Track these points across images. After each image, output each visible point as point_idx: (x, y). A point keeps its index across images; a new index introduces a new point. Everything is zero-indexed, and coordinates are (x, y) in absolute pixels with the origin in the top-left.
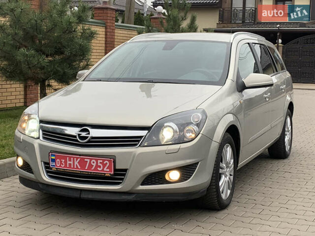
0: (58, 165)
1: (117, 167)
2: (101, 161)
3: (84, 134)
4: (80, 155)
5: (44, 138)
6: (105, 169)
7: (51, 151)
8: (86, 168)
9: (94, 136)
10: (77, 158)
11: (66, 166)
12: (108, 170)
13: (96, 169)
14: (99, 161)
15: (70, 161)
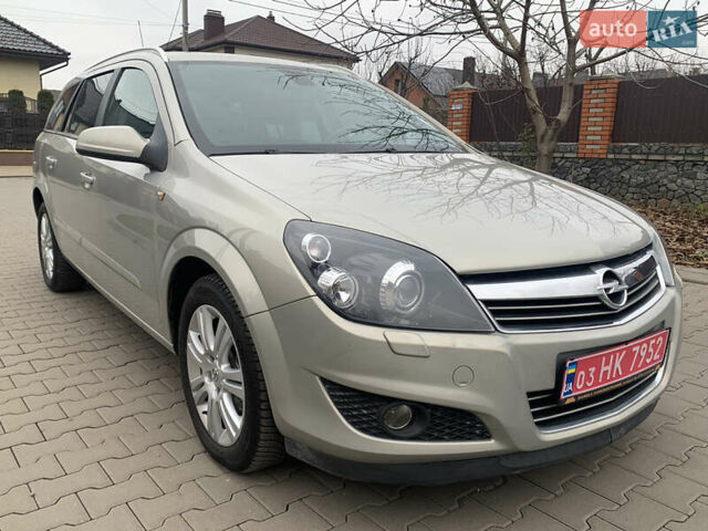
0: (580, 386)
2: (653, 342)
3: (614, 286)
4: (626, 343)
6: (655, 357)
11: (595, 382)
12: (659, 356)
13: (644, 363)
15: (607, 363)
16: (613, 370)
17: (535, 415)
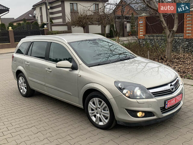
0: (168, 106)
2: (180, 96)
3: (172, 87)
7: (165, 100)
10: (174, 99)
11: (171, 104)
16: (173, 102)
17: (162, 111)
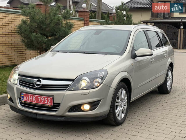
0: (25, 99)
1: (55, 102)
2: (46, 98)
3: (38, 83)
4: (36, 95)
5: (19, 84)
6: (48, 103)
7: (22, 92)
8: (39, 102)
9: (43, 84)
10: (34, 96)
11: (29, 100)
12: (50, 103)
13: (44, 102)
14: (45, 98)
15: (31, 97)
16: (32, 100)
